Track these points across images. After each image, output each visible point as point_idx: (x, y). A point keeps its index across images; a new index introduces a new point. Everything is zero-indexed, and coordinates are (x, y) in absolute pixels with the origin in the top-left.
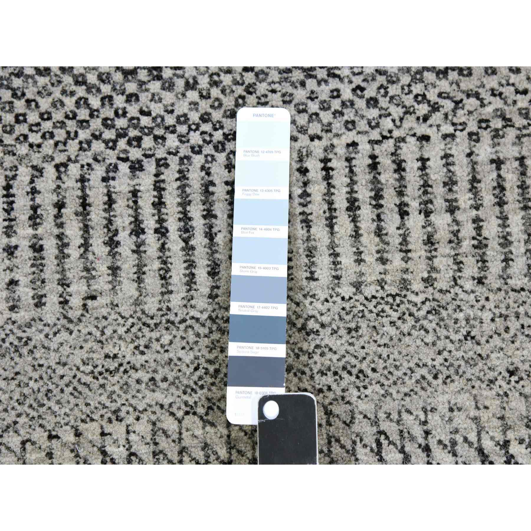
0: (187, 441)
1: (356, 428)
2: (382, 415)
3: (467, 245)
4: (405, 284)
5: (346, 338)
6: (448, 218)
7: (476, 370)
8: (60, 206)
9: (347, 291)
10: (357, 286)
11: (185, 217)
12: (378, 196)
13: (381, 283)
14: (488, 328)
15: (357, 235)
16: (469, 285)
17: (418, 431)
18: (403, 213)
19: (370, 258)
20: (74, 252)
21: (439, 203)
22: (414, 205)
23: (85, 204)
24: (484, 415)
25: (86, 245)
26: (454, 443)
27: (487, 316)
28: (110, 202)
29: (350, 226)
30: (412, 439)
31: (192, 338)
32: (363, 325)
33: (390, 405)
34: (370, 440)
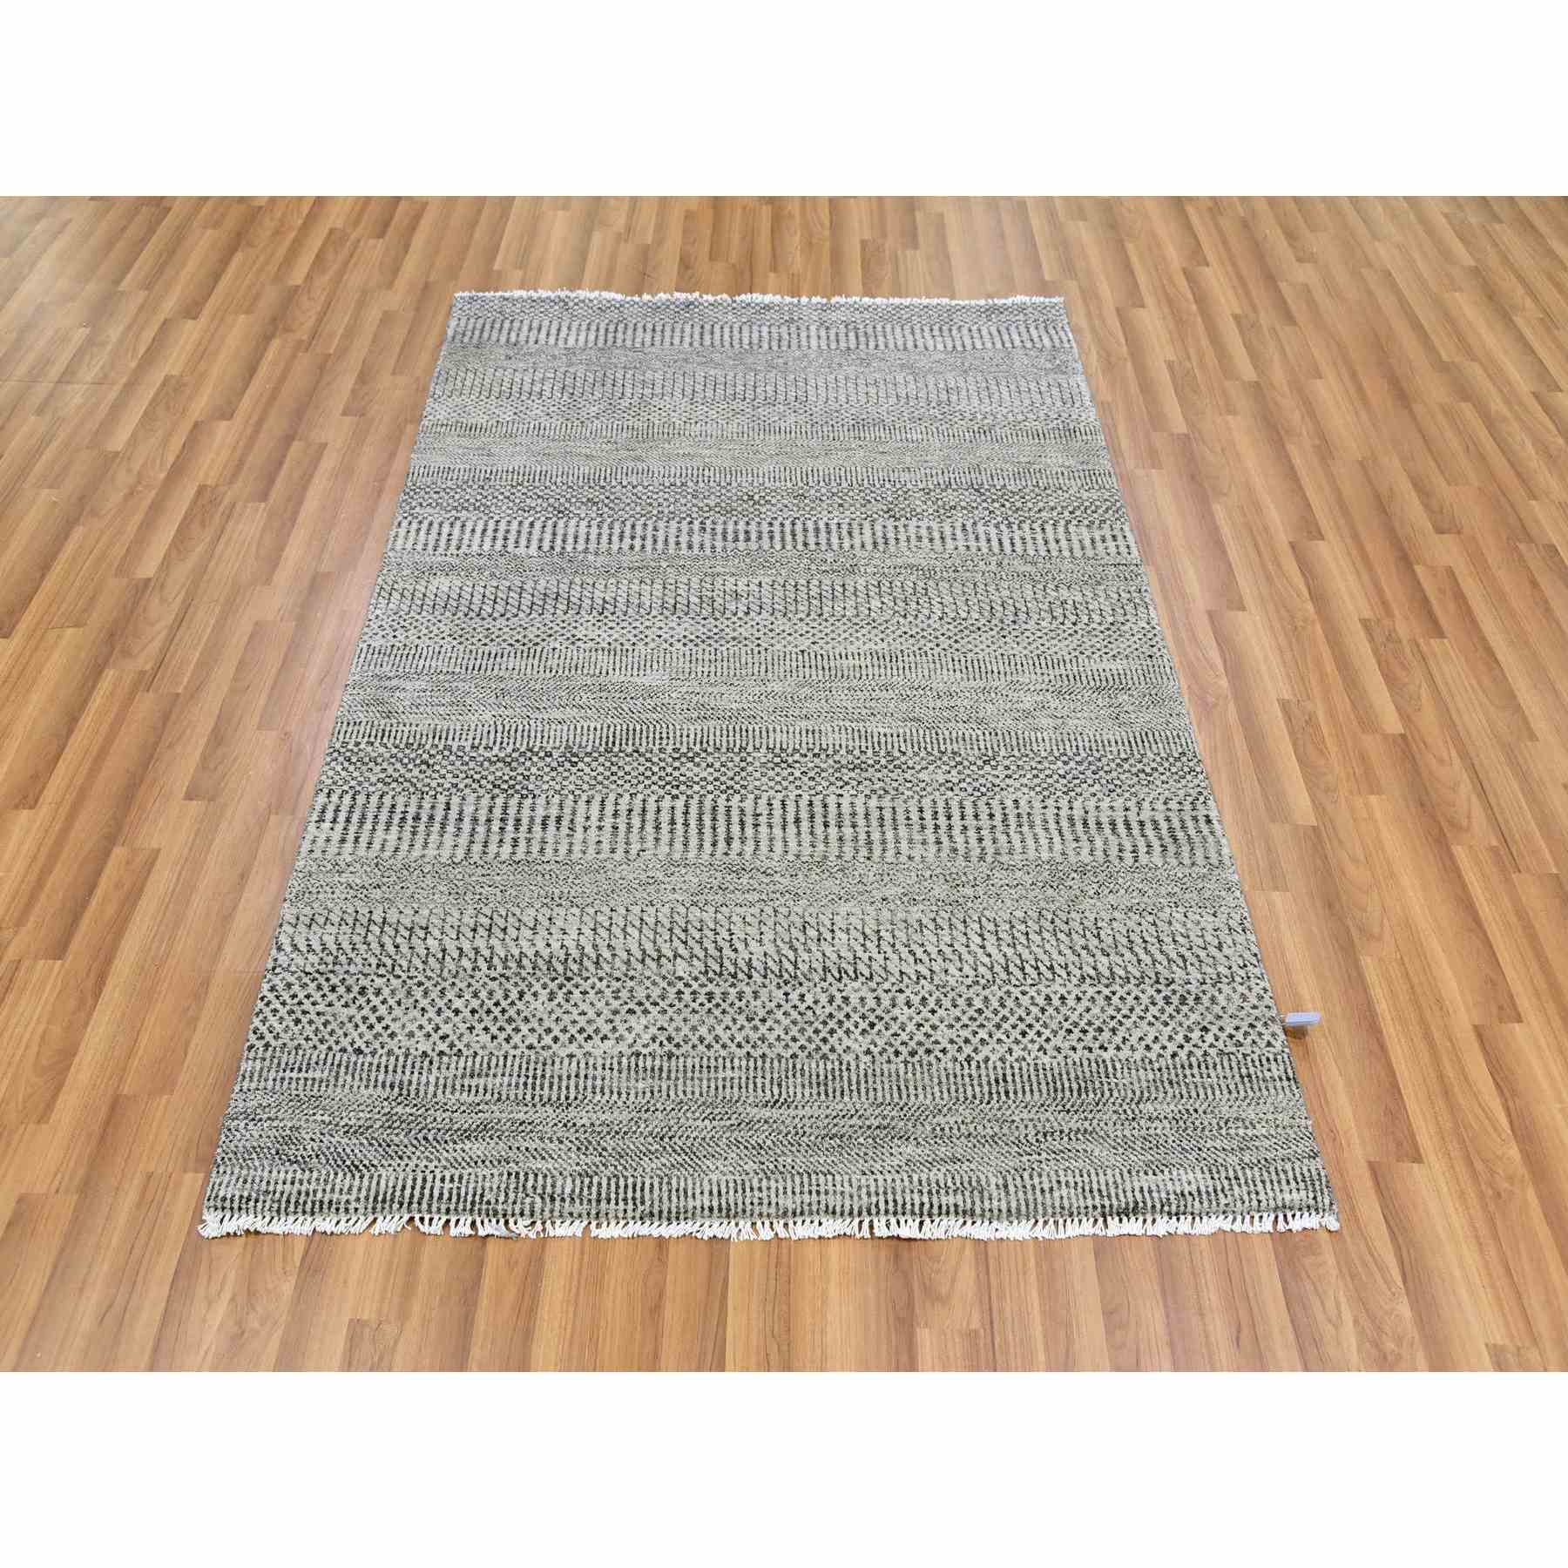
0: (691, 917)
1: (791, 918)
2: (807, 914)
3: (861, 843)
4: (825, 857)
5: (789, 878)
6: (852, 830)
7: (864, 898)
8: (630, 811)
9: (791, 857)
10: (798, 856)
11: (700, 819)
12: (812, 817)
13: (812, 856)
14: (871, 879)
15: (799, 833)
16: (862, 860)
17: (828, 923)
18: (826, 825)
19: (806, 844)
20: (635, 830)
21: (847, 822)
22: (832, 822)
23: (644, 810)
24: (867, 918)
25: (642, 828)
26: (848, 929)
27: (871, 874)
28: (659, 811)
29: (795, 830)
30: (824, 925)
31: (699, 872)
32: (800, 873)
33: (811, 910)
34: (799, 925)
